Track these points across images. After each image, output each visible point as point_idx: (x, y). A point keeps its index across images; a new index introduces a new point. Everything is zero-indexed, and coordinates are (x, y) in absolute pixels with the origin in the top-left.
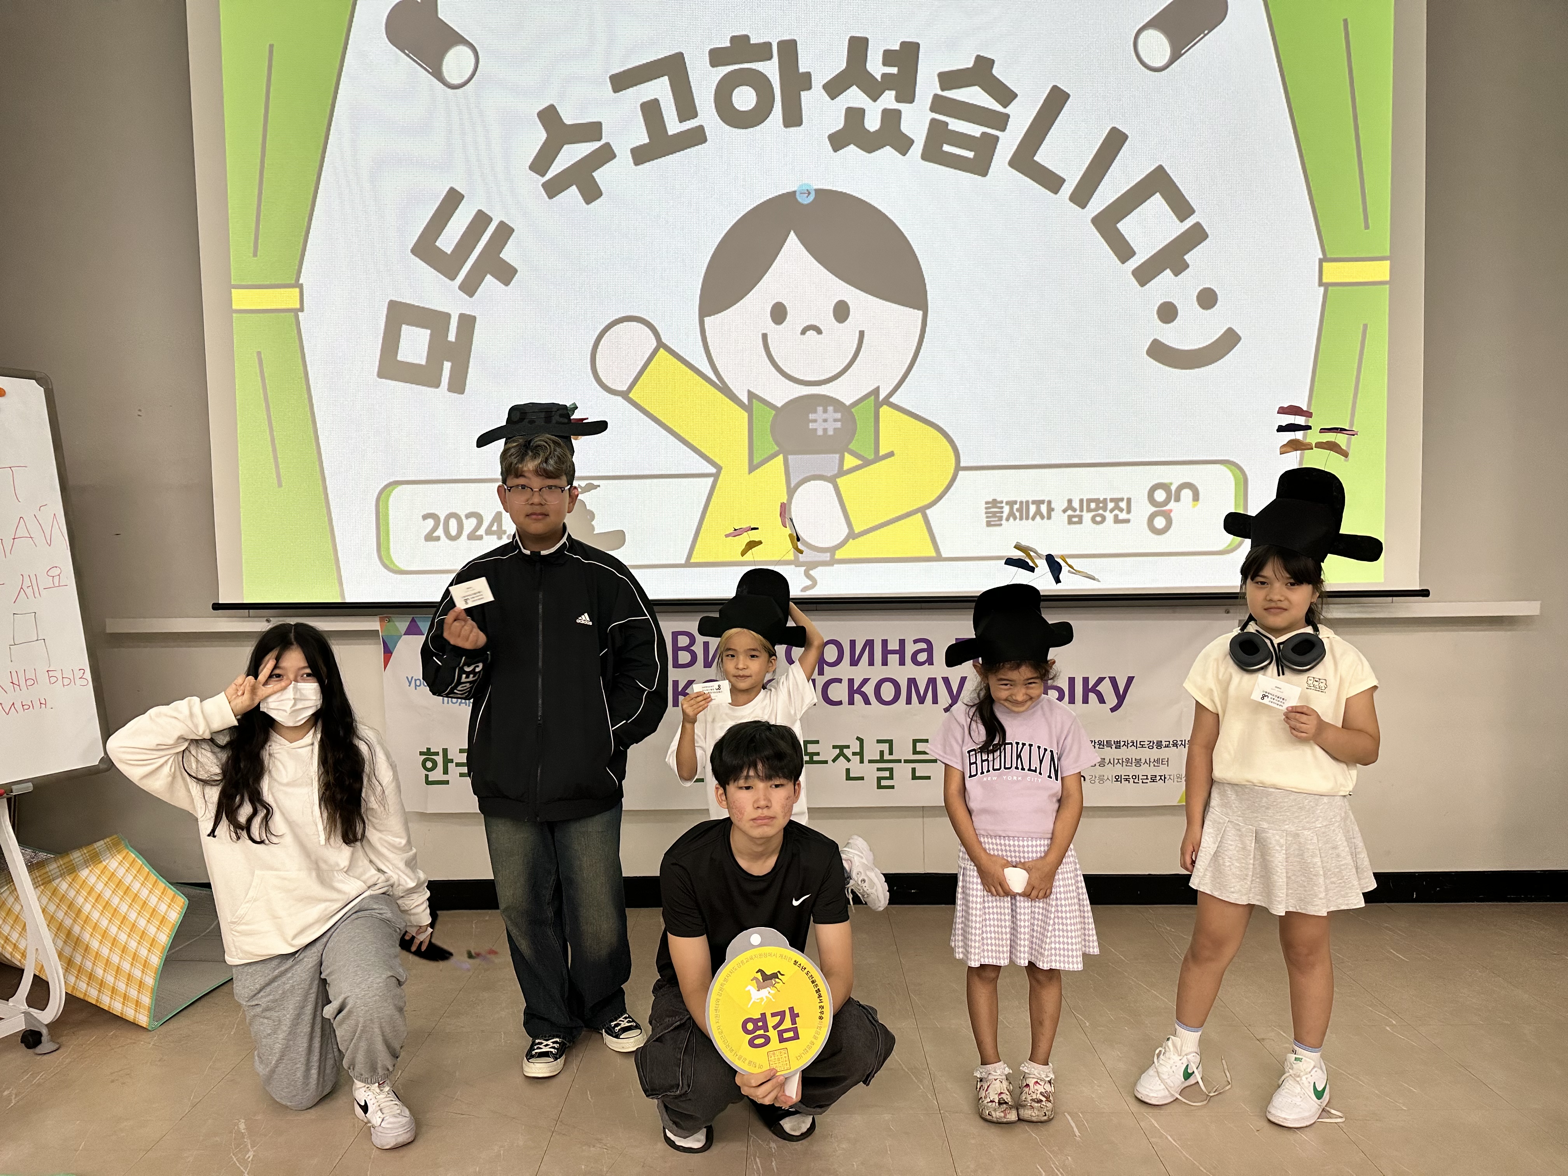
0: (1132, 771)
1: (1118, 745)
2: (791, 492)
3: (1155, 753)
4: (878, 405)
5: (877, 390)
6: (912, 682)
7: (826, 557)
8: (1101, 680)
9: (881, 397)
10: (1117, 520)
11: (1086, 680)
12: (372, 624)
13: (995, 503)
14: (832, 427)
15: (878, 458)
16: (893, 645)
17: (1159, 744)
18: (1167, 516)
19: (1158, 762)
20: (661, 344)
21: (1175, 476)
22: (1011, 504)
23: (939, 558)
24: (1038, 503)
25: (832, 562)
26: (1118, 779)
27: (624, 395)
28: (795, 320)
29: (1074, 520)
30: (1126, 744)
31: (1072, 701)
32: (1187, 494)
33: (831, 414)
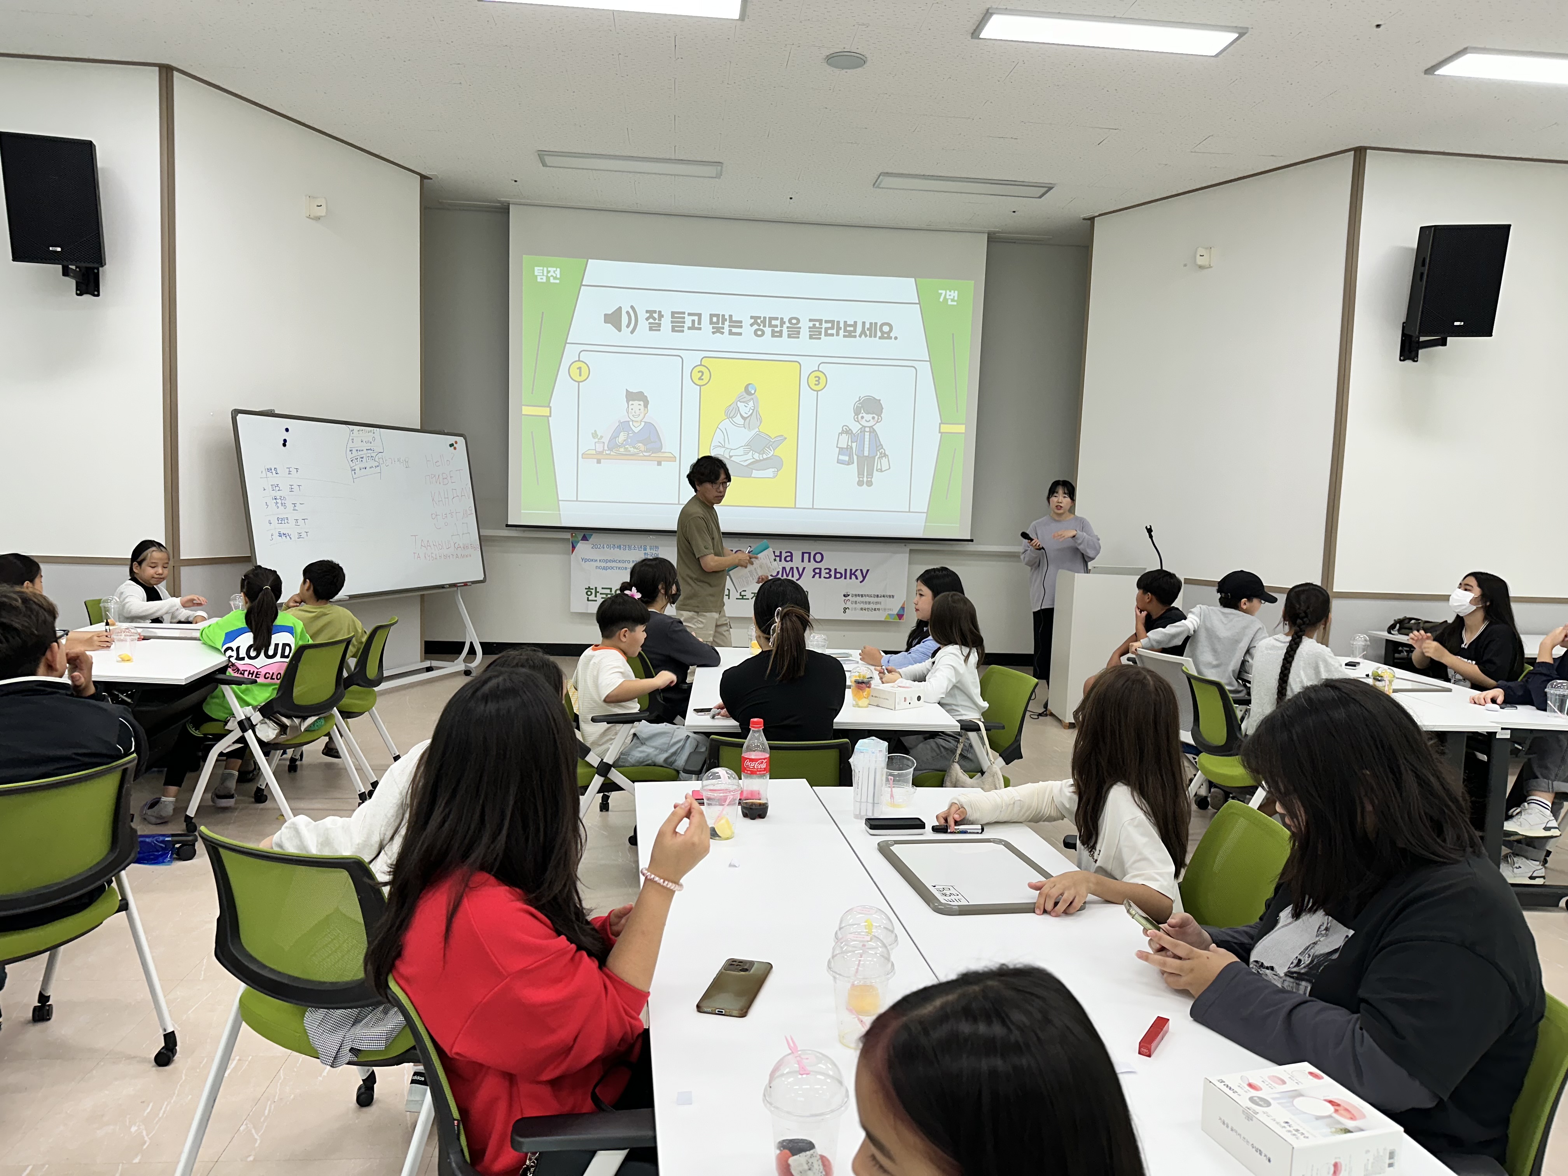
0: (867, 606)
1: (862, 596)
3: (876, 599)
6: (784, 568)
8: (857, 570)
11: (851, 570)
12: (567, 535)
16: (777, 553)
17: (878, 596)
19: (877, 603)
26: (862, 609)
30: (865, 596)
31: (845, 578)
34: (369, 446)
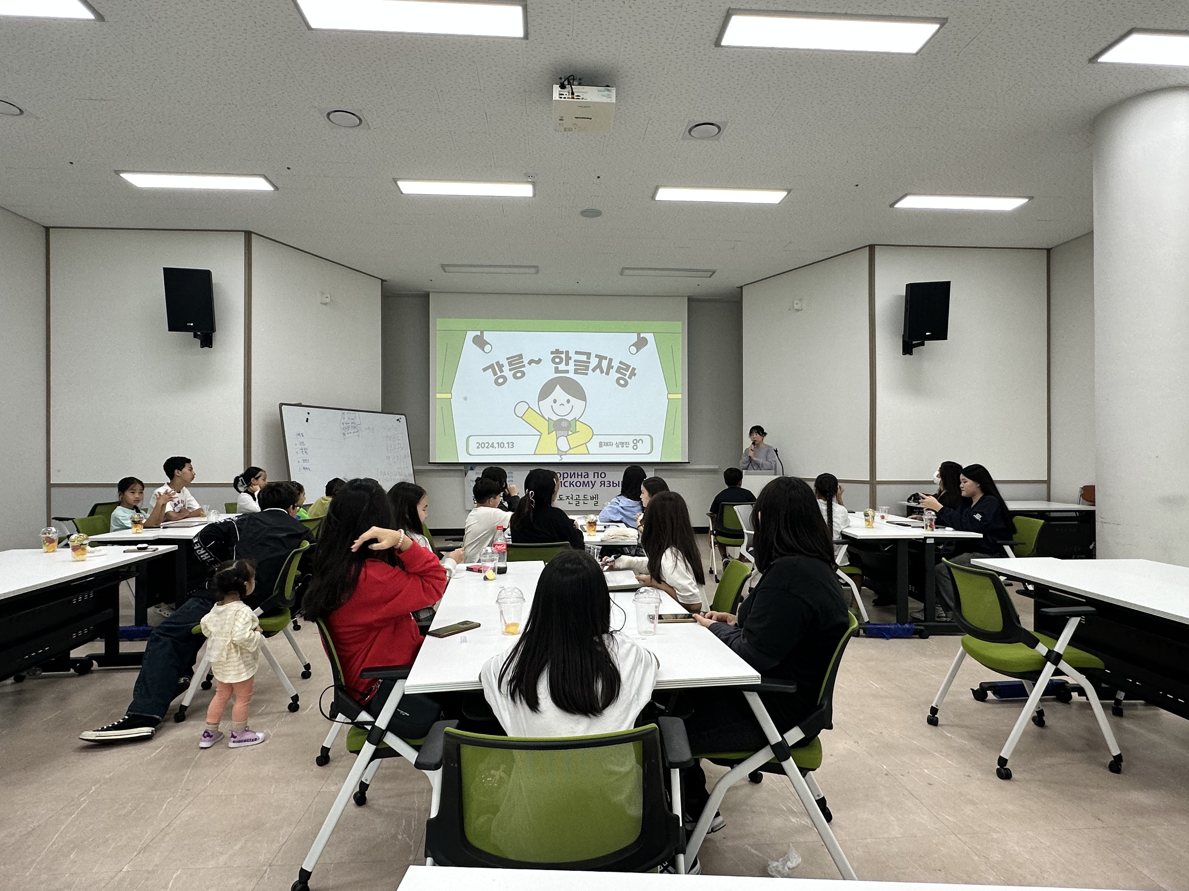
2: (557, 439)
4: (576, 421)
5: (576, 418)
6: (584, 482)
7: (565, 453)
9: (577, 419)
10: (626, 447)
12: (462, 468)
13: (601, 442)
14: (566, 425)
15: (576, 432)
16: (580, 473)
18: (636, 446)
20: (529, 407)
21: (638, 438)
22: (604, 443)
23: (589, 454)
24: (610, 443)
25: (566, 454)
27: (521, 417)
28: (558, 403)
29: (618, 446)
32: (640, 442)
33: (566, 423)
34: (353, 421)
